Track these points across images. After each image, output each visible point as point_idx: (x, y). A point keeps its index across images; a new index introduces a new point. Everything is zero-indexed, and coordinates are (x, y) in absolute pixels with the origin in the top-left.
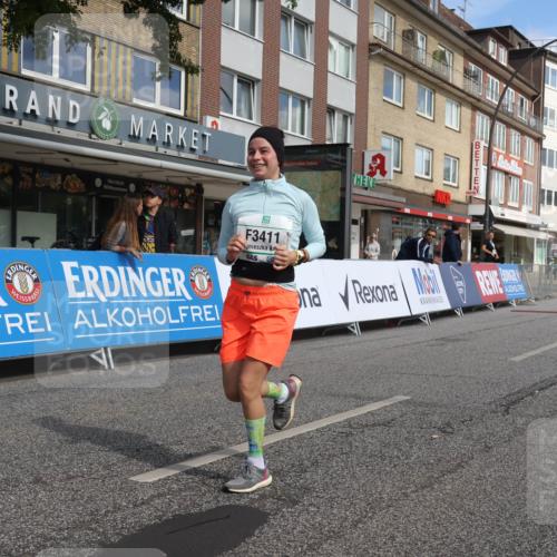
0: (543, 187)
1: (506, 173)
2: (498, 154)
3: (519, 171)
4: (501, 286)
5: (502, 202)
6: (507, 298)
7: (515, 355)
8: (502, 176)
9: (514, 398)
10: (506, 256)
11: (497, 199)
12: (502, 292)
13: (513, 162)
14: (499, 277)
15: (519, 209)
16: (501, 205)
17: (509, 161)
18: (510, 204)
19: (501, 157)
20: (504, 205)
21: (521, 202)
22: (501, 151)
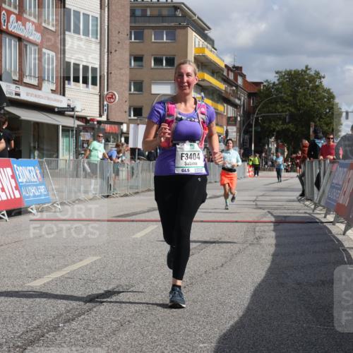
0: (67, 60)
1: (20, 39)
2: (9, 13)
3: (36, 37)
4: (17, 188)
5: (17, 78)
6: (25, 205)
7: (35, 279)
8: (14, 42)
9: (31, 336)
10: (24, 149)
11: (9, 74)
12: (18, 196)
13: (29, 25)
14: (13, 176)
15: (39, 87)
16: (15, 82)
17: (24, 25)
18: (26, 80)
19: (13, 17)
20: (19, 82)
21: (41, 79)
22: (12, 9)
